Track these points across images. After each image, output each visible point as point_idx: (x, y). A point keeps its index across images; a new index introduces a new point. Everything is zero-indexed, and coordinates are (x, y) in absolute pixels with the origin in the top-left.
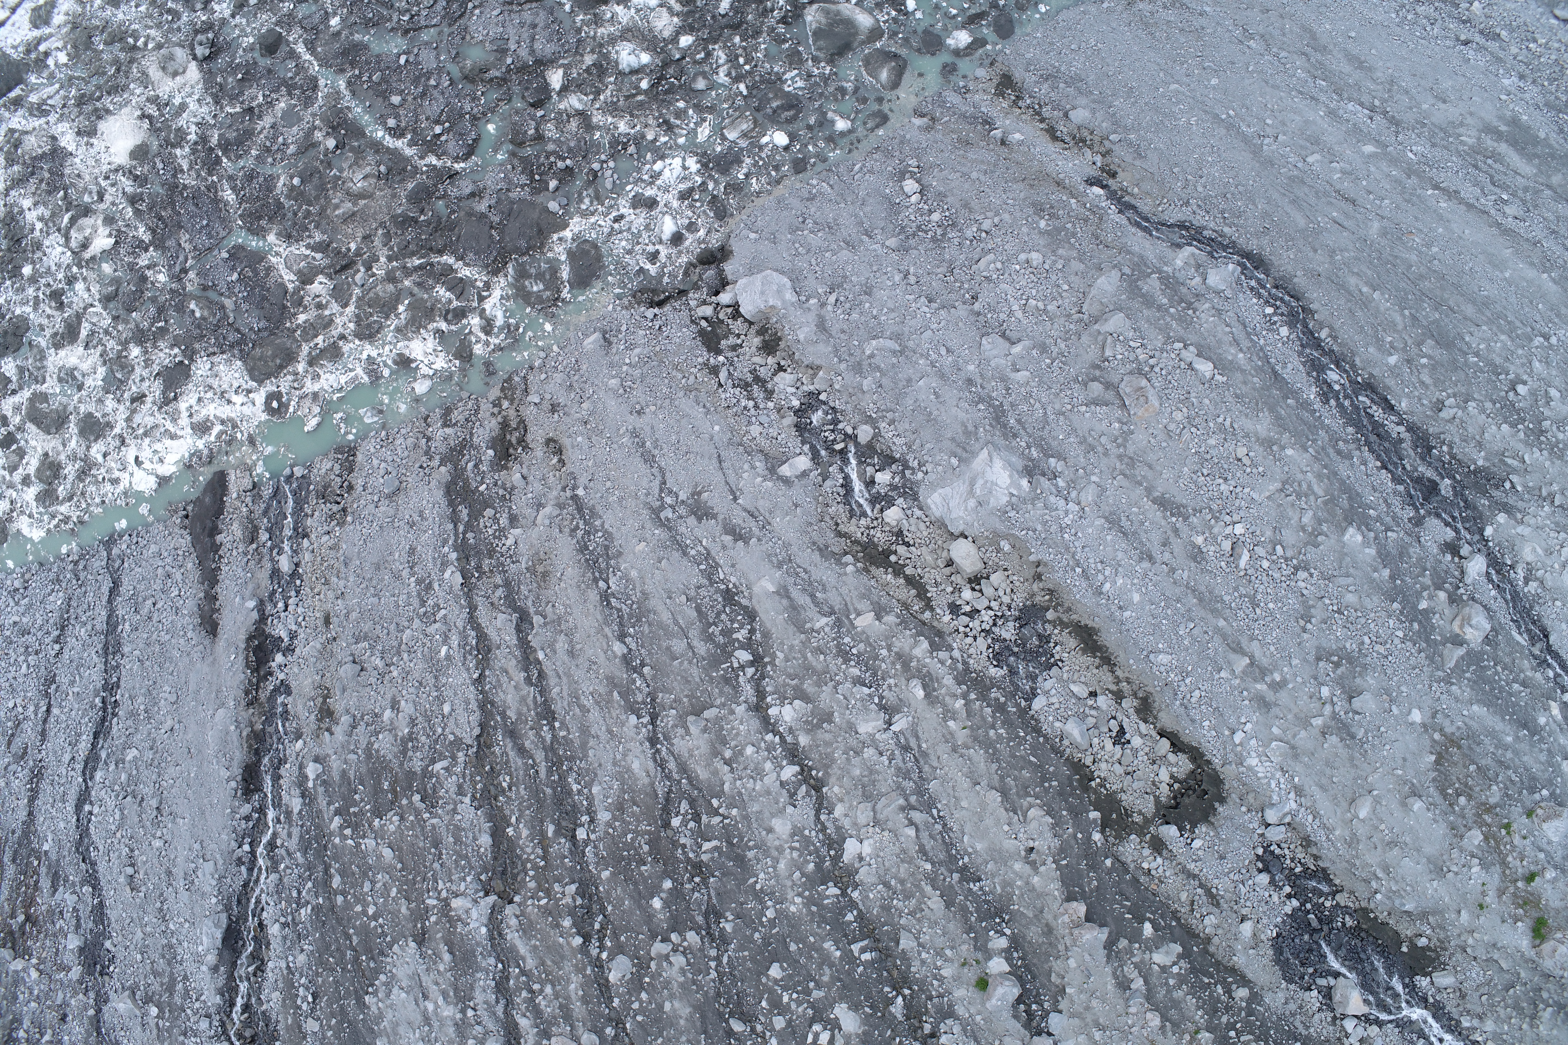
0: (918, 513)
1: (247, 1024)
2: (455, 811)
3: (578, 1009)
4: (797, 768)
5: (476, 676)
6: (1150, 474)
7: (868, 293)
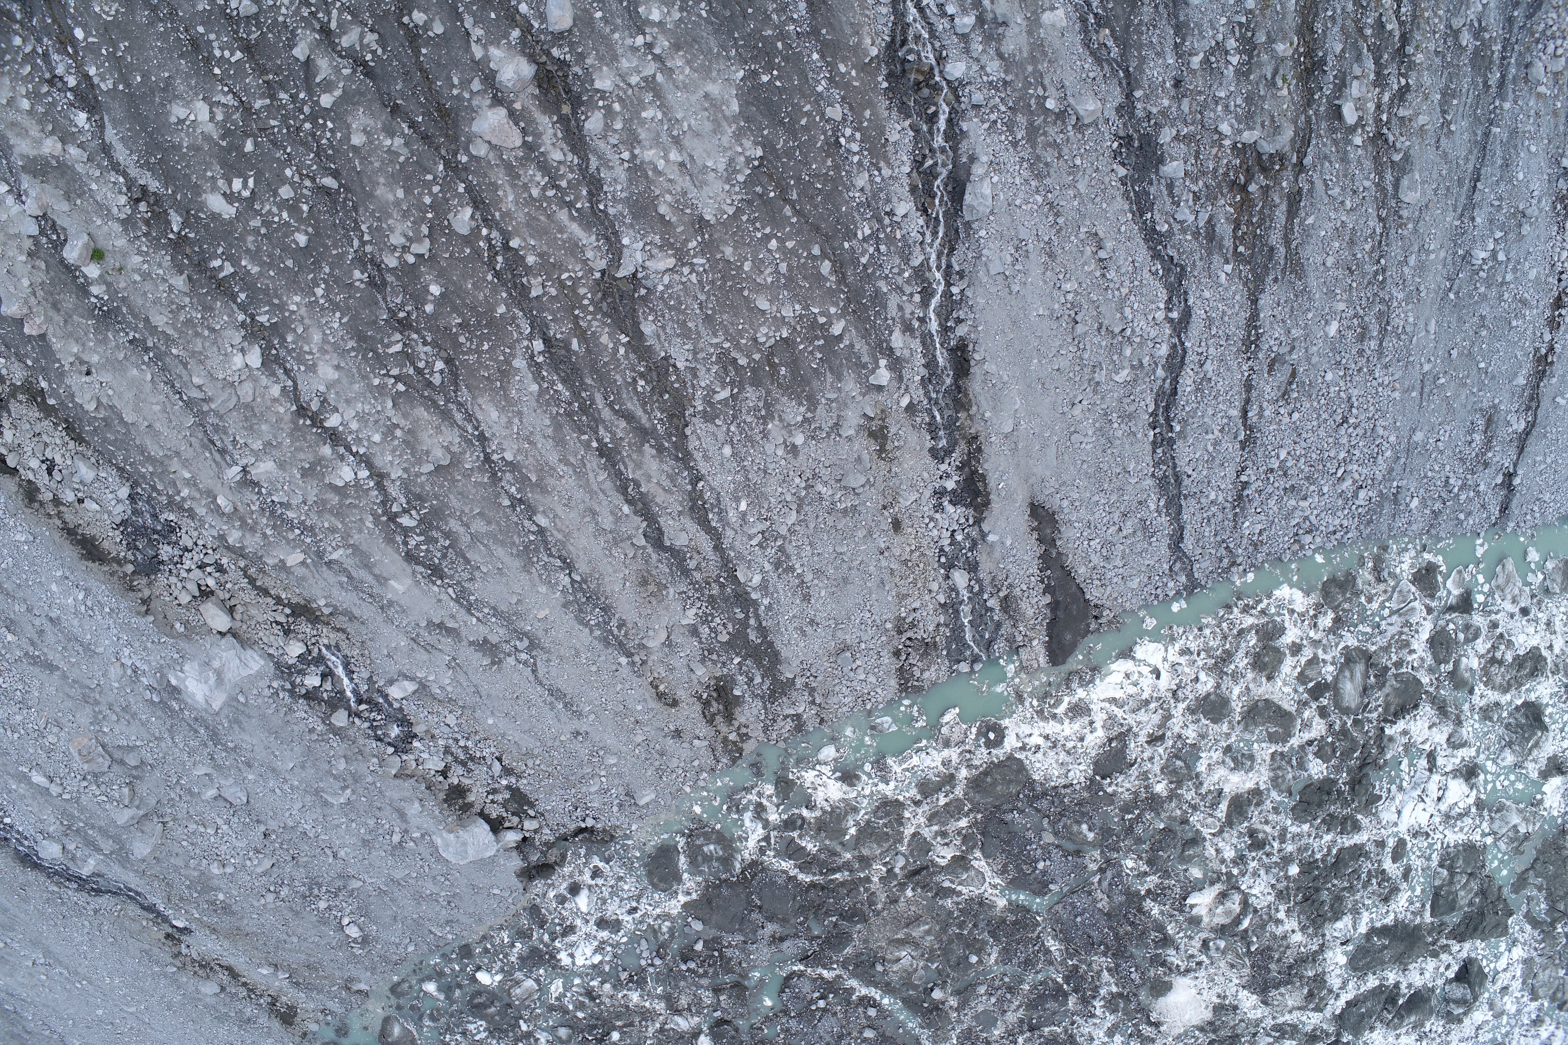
0: (271, 651)
1: (929, 101)
2: (695, 353)
3: (500, 177)
4: (327, 424)
5: (701, 484)
6: (67, 690)
7: (365, 843)
